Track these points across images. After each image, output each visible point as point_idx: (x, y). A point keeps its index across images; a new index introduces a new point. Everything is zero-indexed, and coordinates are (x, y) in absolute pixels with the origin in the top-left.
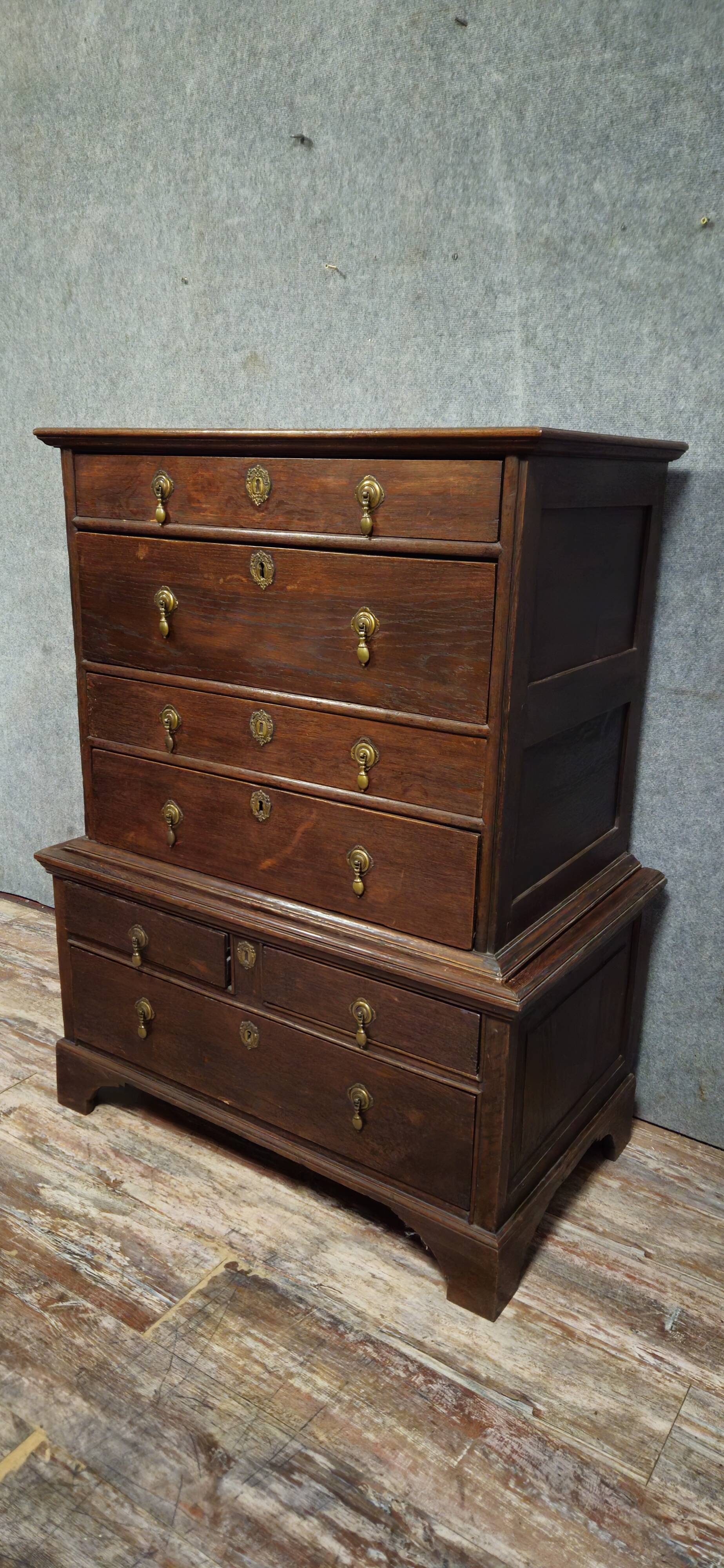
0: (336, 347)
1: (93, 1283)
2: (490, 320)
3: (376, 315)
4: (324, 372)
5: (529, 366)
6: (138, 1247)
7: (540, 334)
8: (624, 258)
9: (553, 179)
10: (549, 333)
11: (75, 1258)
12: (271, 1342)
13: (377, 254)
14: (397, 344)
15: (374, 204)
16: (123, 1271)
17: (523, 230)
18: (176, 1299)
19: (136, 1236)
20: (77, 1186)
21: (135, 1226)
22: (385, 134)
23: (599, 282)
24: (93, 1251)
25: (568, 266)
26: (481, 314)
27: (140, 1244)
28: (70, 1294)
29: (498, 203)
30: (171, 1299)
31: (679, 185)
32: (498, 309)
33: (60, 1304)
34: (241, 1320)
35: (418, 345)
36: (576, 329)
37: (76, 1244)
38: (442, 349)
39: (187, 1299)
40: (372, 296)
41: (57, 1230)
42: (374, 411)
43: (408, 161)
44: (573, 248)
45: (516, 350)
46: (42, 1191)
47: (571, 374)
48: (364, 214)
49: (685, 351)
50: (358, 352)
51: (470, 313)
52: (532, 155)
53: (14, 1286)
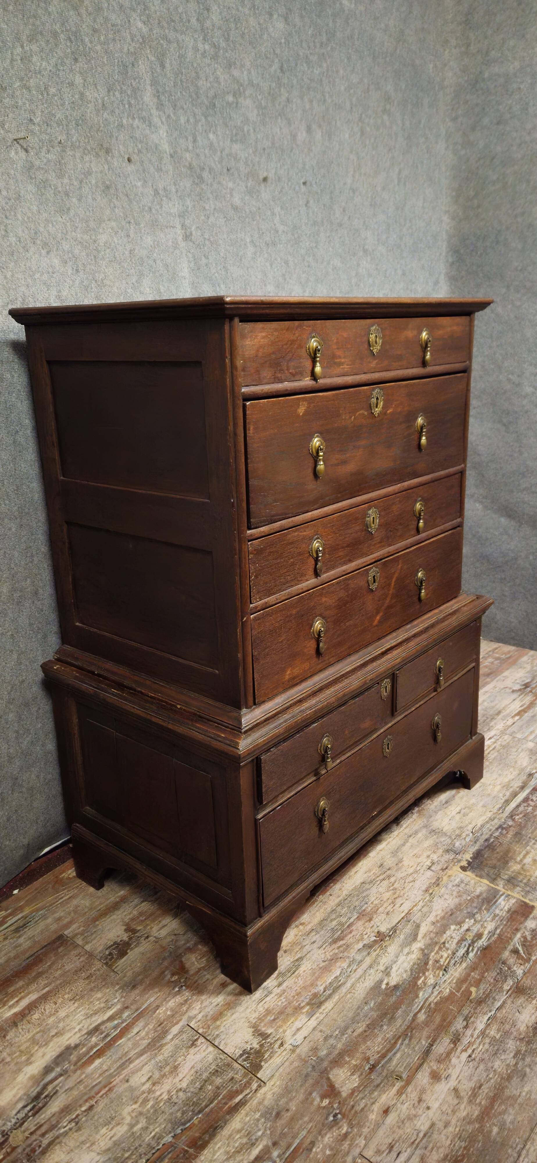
0: (28, 218)
1: (496, 936)
2: (160, 217)
3: (67, 194)
4: (20, 241)
5: (190, 255)
6: (454, 916)
7: (194, 233)
8: (232, 190)
9: (188, 121)
10: (199, 233)
11: (473, 950)
12: (524, 852)
13: (63, 138)
14: (92, 224)
15: (52, 90)
16: (480, 921)
17: (174, 152)
18: (501, 893)
19: (443, 918)
20: (384, 961)
21: (432, 918)
22: (57, 27)
23: (221, 202)
24: (463, 939)
25: (204, 186)
26: (154, 211)
27: (451, 915)
28: (510, 947)
29: (154, 126)
30: (502, 895)
31: (251, 151)
32: (164, 209)
33: (521, 952)
34: (511, 864)
35: (112, 228)
36: (214, 233)
37: (457, 951)
38: (132, 233)
39: (500, 888)
40: (60, 176)
41: (442, 966)
42: (77, 282)
43: (82, 64)
44: (205, 175)
45: (179, 243)
46: (393, 983)
47: (216, 264)
48: (42, 94)
49: (266, 256)
50: (50, 225)
51: (146, 208)
52: (173, 97)
53: (510, 982)
